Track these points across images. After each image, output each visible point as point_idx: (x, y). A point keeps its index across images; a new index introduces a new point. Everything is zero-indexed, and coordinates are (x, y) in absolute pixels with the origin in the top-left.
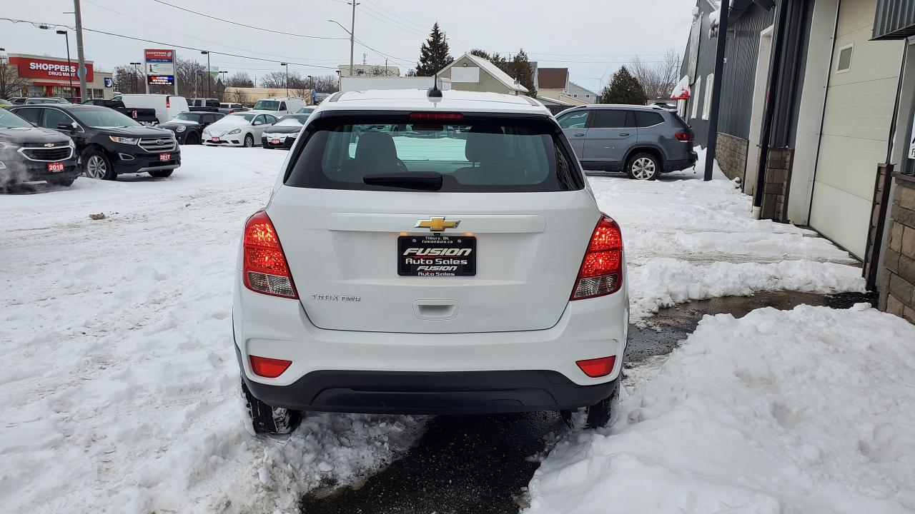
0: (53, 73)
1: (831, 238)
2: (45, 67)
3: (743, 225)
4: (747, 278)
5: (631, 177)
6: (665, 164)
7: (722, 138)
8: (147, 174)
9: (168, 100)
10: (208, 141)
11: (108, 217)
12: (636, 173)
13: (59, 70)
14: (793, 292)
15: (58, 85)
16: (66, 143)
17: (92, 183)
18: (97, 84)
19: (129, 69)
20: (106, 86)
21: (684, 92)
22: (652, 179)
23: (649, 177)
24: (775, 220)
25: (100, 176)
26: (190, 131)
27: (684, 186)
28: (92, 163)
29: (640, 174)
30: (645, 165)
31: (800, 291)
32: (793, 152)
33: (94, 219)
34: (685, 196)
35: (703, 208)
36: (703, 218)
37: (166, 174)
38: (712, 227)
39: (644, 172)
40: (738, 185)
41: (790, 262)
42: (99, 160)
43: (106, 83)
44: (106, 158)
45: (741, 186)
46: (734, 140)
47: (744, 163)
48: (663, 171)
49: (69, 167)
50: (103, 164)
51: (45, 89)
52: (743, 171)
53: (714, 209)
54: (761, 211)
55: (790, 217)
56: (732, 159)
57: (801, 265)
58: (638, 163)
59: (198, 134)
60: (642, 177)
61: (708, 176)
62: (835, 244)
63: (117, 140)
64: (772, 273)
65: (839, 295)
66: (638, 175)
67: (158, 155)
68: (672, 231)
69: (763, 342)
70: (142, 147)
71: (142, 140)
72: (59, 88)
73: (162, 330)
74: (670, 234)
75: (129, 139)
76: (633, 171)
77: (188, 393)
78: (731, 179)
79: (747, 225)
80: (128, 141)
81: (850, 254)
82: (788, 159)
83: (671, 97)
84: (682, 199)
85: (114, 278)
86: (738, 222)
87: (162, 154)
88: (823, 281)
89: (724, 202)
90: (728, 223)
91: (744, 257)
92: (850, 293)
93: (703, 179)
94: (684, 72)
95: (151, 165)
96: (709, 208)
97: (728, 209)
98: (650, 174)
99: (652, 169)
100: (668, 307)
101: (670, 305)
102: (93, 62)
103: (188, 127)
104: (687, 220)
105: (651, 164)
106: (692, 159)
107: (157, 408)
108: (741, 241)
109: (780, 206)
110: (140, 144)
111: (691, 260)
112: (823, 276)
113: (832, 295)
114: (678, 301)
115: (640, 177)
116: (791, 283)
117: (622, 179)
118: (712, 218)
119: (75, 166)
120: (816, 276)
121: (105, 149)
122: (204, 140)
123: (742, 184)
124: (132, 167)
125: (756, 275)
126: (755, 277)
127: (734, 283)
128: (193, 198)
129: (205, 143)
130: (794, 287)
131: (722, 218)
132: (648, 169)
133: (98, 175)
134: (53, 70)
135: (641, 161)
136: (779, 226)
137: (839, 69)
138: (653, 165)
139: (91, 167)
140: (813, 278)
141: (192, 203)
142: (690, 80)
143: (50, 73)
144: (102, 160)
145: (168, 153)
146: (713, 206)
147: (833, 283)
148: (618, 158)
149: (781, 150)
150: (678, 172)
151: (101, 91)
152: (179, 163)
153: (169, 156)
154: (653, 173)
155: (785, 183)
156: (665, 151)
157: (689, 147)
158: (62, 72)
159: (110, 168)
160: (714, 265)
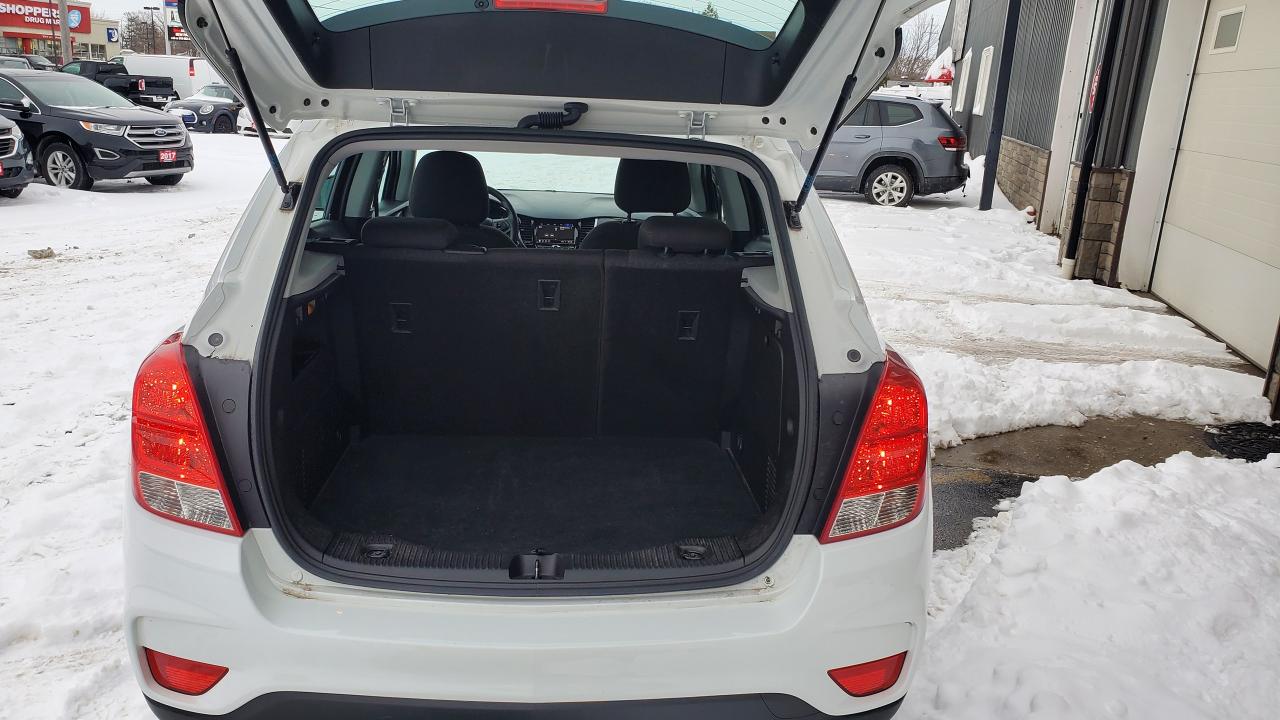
0: (32, 19)
1: (1190, 316)
2: (20, 9)
3: (1050, 290)
4: (1074, 392)
5: (872, 201)
6: (922, 182)
7: (1007, 144)
8: (143, 181)
9: (191, 65)
10: (246, 129)
11: (60, 255)
12: (878, 195)
13: (40, 15)
14: (1150, 419)
15: (39, 38)
16: (8, 130)
17: (52, 194)
18: (97, 36)
19: (144, 16)
20: (110, 40)
21: (945, 71)
22: (903, 204)
23: (897, 201)
24: (1098, 281)
25: (67, 182)
26: (219, 112)
27: (949, 217)
28: (54, 163)
29: (884, 197)
30: (892, 183)
31: (1161, 417)
32: (1132, 175)
33: (36, 257)
34: (954, 236)
35: (985, 259)
36: (988, 275)
37: (172, 181)
38: (1003, 292)
39: (890, 194)
40: (1031, 218)
41: (1140, 364)
42: (64, 157)
43: (110, 36)
44: (76, 156)
45: (1035, 220)
46: (1025, 148)
47: (1041, 185)
48: (917, 193)
49: (10, 169)
50: (72, 164)
51: (20, 43)
52: (1039, 197)
53: (1003, 260)
54: (1075, 266)
55: (1121, 277)
56: (1020, 176)
57: (1158, 370)
58: (881, 180)
59: (232, 117)
60: (887, 201)
61: (986, 203)
62: (1198, 326)
63: (91, 127)
64: (1113, 384)
65: (1229, 426)
66: (881, 199)
67: (156, 153)
68: (942, 297)
69: (1139, 548)
70: (131, 140)
71: (132, 128)
72: (41, 42)
73: (82, 486)
74: (939, 302)
75: (111, 127)
76: (874, 191)
77: (90, 637)
78: (1020, 209)
79: (1055, 290)
80: (110, 130)
81: (1229, 347)
82: (1123, 186)
83: (927, 78)
84: (951, 240)
85: (31, 373)
86: (1043, 284)
87: (164, 150)
88: (1199, 402)
89: (1012, 247)
90: (1028, 285)
91: (1060, 348)
92: (1245, 424)
93: (978, 207)
94: (944, 42)
95: (146, 167)
96: (995, 259)
97: (1023, 260)
98: (899, 198)
99: (902, 190)
100: (950, 448)
101: (954, 444)
102: (90, 4)
103: (217, 107)
104: (963, 279)
105: (901, 182)
106: (961, 176)
107: (19, 676)
108: (1053, 320)
109: (1105, 260)
110: (129, 135)
111: (977, 352)
112: (1199, 393)
113: (1216, 427)
114: (965, 436)
115: (883, 201)
116: (1146, 402)
117: (856, 203)
118: (1001, 277)
119: (21, 168)
120: (1188, 392)
121: (73, 141)
122: (240, 127)
123: (1036, 217)
124: (115, 170)
125: (1089, 388)
126: (1086, 392)
127: (1054, 403)
128: (204, 222)
129: (242, 132)
130: (1151, 410)
131: (1017, 278)
132: (895, 189)
133: (63, 181)
134: (31, 15)
135: (887, 177)
136: (1107, 293)
137: (1217, 46)
138: (904, 184)
139: (54, 169)
140: (1182, 395)
141: (198, 233)
142: (955, 54)
143: (27, 19)
144: (69, 158)
145: (172, 150)
146: (1000, 255)
147: (1216, 404)
148: (854, 171)
149: (1112, 173)
150: (941, 195)
151: (102, 47)
152: (191, 165)
153: (174, 154)
154: (903, 195)
155: (1117, 225)
156: (923, 164)
157: (959, 157)
158: (45, 18)
159: (82, 170)
160: (1016, 364)
